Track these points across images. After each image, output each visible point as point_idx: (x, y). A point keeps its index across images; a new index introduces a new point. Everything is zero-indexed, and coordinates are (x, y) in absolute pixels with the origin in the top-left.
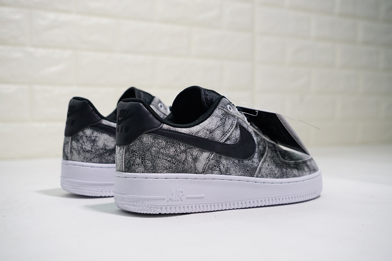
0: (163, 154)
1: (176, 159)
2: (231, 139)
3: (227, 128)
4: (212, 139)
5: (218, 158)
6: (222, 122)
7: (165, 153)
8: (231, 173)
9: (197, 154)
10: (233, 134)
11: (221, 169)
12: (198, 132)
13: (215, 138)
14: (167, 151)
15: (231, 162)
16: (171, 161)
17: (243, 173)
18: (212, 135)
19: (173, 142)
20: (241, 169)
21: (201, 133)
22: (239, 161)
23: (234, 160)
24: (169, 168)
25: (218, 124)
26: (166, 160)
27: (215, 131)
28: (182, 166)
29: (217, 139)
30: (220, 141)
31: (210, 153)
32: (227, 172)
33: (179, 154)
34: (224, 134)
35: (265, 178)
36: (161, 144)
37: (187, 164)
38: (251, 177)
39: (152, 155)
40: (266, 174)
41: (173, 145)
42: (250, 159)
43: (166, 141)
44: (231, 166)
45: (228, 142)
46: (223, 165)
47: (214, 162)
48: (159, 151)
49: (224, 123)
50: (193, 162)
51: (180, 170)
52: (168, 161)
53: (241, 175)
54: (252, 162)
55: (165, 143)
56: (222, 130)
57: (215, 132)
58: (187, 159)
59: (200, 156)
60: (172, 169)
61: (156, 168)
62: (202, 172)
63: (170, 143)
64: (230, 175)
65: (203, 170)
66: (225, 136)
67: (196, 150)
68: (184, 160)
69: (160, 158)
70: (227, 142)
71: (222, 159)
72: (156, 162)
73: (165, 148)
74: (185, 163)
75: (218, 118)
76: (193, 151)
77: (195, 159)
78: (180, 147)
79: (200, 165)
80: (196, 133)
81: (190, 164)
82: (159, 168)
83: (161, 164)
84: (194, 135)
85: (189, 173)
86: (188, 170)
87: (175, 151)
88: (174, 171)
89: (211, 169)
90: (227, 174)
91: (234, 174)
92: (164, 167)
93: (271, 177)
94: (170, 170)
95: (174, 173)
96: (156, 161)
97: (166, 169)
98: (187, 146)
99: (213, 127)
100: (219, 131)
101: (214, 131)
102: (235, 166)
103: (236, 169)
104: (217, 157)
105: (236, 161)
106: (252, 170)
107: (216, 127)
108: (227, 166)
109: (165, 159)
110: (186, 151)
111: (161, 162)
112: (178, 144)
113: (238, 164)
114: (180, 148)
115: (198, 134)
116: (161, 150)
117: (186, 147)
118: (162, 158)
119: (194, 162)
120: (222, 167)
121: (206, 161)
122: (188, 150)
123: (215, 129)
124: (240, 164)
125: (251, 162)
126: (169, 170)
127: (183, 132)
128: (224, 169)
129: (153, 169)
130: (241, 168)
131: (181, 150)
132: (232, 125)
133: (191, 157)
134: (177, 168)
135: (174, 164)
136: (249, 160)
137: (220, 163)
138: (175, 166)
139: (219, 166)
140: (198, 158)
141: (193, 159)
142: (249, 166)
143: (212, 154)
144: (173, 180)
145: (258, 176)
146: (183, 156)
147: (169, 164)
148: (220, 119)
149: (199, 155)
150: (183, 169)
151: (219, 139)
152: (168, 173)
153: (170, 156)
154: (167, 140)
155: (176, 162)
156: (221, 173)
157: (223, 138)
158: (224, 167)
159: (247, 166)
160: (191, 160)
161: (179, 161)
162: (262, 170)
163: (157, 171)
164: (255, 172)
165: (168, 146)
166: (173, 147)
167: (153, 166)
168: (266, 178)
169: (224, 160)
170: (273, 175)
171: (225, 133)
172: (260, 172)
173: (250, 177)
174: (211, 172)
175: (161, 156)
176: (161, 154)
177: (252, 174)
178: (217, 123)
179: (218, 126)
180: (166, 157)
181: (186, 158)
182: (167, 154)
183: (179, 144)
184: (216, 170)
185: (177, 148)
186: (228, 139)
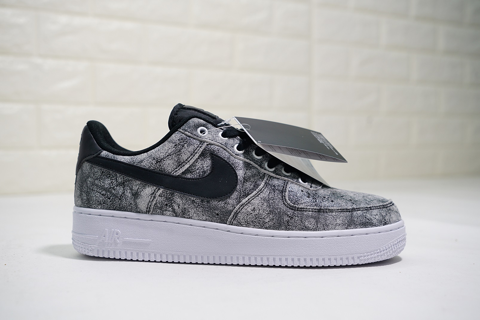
0: (97, 185)
1: (112, 193)
2: (194, 171)
3: (184, 157)
4: (160, 170)
5: (168, 195)
6: (177, 150)
7: (99, 184)
8: (191, 215)
9: (138, 188)
10: (198, 165)
11: (175, 209)
12: (142, 161)
13: (164, 169)
14: (101, 182)
15: (189, 202)
16: (105, 195)
17: (209, 217)
18: (160, 165)
19: (109, 173)
20: (205, 212)
21: (145, 162)
22: (202, 201)
23: (194, 199)
24: (104, 203)
25: (170, 151)
26: (100, 193)
27: (164, 160)
28: (119, 201)
29: (169, 171)
30: (174, 173)
31: (156, 188)
32: (184, 214)
33: (115, 187)
34: (180, 164)
35: (245, 227)
36: (96, 174)
37: (125, 199)
38: (222, 223)
39: (87, 187)
40: (246, 222)
41: (109, 175)
42: (222, 200)
43: (102, 171)
44: (189, 207)
45: (189, 176)
46: (178, 204)
47: (164, 200)
48: (94, 182)
49: (180, 151)
50: (132, 197)
51: (117, 207)
52: (103, 195)
53: (206, 220)
54: (225, 204)
55: (101, 173)
56: (176, 159)
57: (165, 162)
58: (125, 194)
59: (142, 192)
60: (107, 205)
61: (90, 202)
62: (146, 211)
63: (106, 173)
64: (189, 218)
65: (147, 208)
66: (181, 168)
67: (137, 183)
68: (121, 195)
69: (94, 190)
70: (186, 175)
71: (176, 197)
72: (90, 195)
73: (99, 179)
74: (122, 198)
75: (172, 143)
76: (133, 184)
77: (136, 195)
78: (116, 178)
79: (143, 203)
80: (139, 162)
81: (129, 200)
82: (92, 202)
83: (94, 198)
84: (135, 165)
85: (128, 211)
86: (127, 207)
87: (111, 183)
88: (110, 208)
89: (161, 208)
90: (185, 217)
91: (196, 218)
92: (98, 201)
93: (254, 226)
94: (105, 206)
95: (109, 210)
96: (90, 193)
97: (100, 203)
98: (126, 177)
99: (162, 155)
100: (171, 160)
101: (162, 161)
102: (195, 207)
103: (198, 211)
104: (167, 193)
105: (198, 201)
106: (223, 214)
107: (166, 156)
108: (183, 206)
109: (98, 192)
110: (124, 184)
111: (95, 196)
112: (114, 174)
113: (201, 204)
114: (117, 180)
115: (141, 163)
116: (96, 181)
117: (124, 179)
118: (96, 190)
119: (134, 197)
120: (176, 207)
121: (150, 197)
122: (126, 182)
123: (165, 158)
124: (203, 205)
125: (222, 203)
126: (103, 205)
127: (122, 160)
128: (180, 210)
129: (87, 204)
130: (205, 210)
131: (118, 183)
132: (194, 153)
133: (130, 192)
134: (112, 203)
135: (109, 198)
136: (220, 201)
137: (173, 201)
138: (111, 201)
139: (171, 206)
140: (139, 193)
141: (133, 195)
142: (219, 209)
143: (159, 189)
144: (107, 218)
145: (233, 222)
146: (120, 190)
147: (103, 198)
148: (175, 145)
149: (140, 190)
150: (120, 205)
151: (171, 171)
152: (103, 209)
153: (105, 189)
154: (103, 169)
155: (112, 196)
156: (176, 214)
157: (179, 170)
158: (179, 207)
159: (215, 208)
160: (130, 195)
161: (115, 196)
162: (239, 215)
163: (91, 205)
164: (229, 217)
165: (103, 177)
166: (108, 178)
167: (88, 199)
168: (247, 227)
169: (177, 197)
170: (259, 223)
171: (182, 163)
172: (236, 218)
173: (220, 223)
174: (161, 212)
175: (95, 189)
176: (96, 186)
177: (224, 220)
178: (168, 150)
179: (169, 154)
180: (101, 189)
181: (124, 192)
182: (101, 186)
183: (116, 175)
184: (168, 211)
185: (113, 179)
186: (187, 171)
